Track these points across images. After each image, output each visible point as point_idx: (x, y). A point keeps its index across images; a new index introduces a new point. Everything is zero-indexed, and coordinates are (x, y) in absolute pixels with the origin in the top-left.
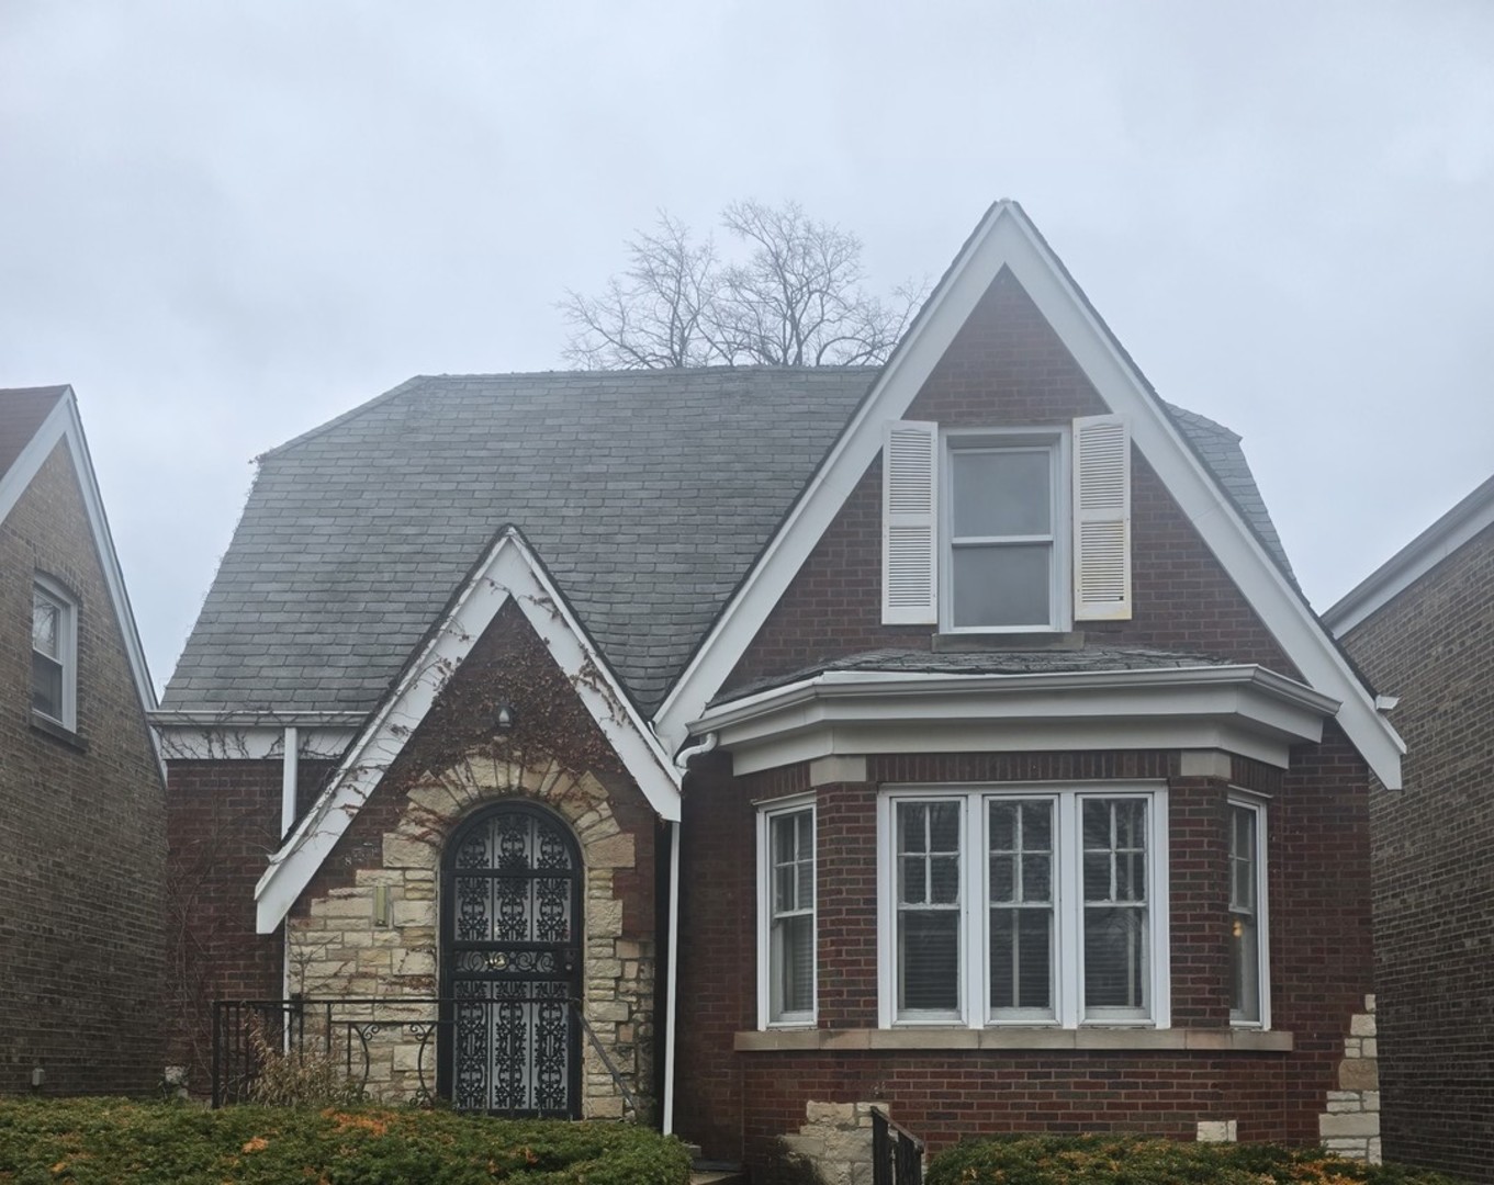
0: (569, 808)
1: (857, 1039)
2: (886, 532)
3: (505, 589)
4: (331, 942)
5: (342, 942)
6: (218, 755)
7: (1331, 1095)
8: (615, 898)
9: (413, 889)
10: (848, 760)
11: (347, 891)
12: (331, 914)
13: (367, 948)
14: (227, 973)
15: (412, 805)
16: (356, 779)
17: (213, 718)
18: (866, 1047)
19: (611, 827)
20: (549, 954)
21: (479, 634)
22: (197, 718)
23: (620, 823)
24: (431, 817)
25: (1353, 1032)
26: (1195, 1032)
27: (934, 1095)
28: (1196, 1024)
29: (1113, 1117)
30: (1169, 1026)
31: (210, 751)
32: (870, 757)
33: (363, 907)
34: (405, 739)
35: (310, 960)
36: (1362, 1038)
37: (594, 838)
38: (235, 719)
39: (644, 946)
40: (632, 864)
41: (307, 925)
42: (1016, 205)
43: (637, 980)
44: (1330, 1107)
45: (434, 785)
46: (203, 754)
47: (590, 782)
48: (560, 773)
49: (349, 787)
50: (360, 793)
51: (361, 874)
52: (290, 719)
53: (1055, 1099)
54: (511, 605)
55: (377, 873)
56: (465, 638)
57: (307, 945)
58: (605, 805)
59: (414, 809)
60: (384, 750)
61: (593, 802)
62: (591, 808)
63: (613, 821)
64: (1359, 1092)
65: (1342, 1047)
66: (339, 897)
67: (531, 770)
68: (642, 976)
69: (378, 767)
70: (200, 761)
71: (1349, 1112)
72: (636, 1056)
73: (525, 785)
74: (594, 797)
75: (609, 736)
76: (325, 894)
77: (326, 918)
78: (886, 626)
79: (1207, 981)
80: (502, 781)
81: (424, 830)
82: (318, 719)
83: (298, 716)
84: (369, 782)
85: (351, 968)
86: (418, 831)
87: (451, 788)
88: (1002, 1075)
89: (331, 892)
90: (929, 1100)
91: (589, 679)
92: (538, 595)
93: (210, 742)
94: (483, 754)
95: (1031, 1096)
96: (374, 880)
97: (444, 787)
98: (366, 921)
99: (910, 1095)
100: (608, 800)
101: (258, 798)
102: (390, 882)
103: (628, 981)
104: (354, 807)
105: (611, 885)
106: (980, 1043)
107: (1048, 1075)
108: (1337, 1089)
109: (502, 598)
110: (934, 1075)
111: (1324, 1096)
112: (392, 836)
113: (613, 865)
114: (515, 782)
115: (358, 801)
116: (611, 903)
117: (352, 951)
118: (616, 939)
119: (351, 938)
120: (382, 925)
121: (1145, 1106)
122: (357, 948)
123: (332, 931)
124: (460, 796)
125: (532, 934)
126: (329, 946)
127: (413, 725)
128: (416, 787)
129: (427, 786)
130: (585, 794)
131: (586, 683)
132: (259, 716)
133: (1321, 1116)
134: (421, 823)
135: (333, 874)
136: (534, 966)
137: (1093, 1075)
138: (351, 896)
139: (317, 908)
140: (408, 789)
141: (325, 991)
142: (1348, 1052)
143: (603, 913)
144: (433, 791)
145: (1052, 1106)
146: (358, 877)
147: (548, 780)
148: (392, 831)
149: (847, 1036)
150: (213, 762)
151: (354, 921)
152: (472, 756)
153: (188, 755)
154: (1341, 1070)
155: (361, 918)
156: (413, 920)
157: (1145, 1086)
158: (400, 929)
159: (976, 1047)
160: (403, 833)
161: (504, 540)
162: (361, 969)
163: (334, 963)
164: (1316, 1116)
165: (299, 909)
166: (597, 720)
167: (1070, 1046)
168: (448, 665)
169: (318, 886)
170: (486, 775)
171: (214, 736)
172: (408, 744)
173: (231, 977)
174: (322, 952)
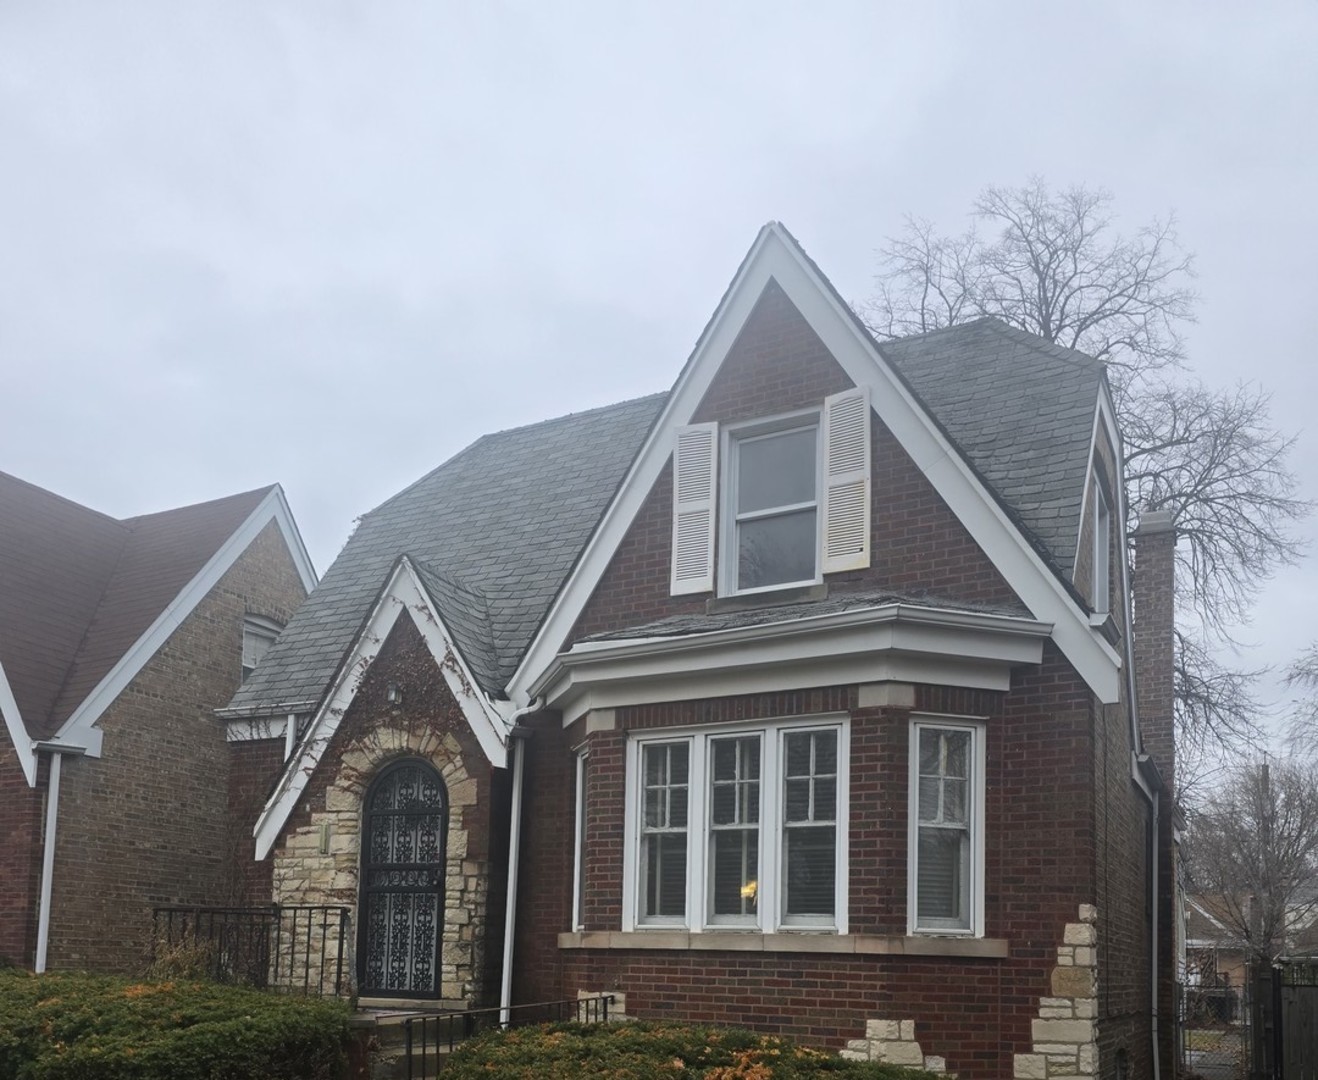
0: (437, 762)
1: (603, 940)
2: (676, 519)
3: (401, 602)
4: (296, 865)
5: (302, 866)
6: (256, 737)
7: (1044, 1001)
8: (463, 829)
9: (343, 826)
10: (602, 713)
11: (306, 829)
12: (298, 845)
13: (316, 870)
14: (256, 888)
15: (344, 765)
16: (312, 749)
17: (248, 712)
18: (606, 947)
19: (462, 774)
20: (425, 872)
21: (385, 638)
22: (240, 713)
23: (468, 771)
24: (355, 773)
25: (1066, 941)
26: (862, 938)
27: (658, 988)
28: (867, 930)
29: (795, 1012)
30: (847, 932)
31: (251, 734)
32: (617, 709)
33: (314, 840)
34: (341, 718)
35: (284, 879)
36: (1075, 946)
37: (452, 783)
38: (260, 711)
39: (481, 866)
40: (475, 802)
41: (284, 854)
42: (780, 224)
43: (476, 891)
44: (1042, 1012)
45: (357, 750)
46: (248, 738)
47: (450, 742)
48: (431, 735)
49: (308, 755)
50: (313, 758)
51: (315, 816)
52: (289, 708)
53: (749, 994)
54: (405, 613)
55: (324, 815)
56: (377, 641)
57: (284, 868)
58: (459, 758)
59: (345, 768)
60: (329, 727)
61: (452, 756)
62: (451, 761)
63: (463, 769)
64: (1072, 1000)
65: (1054, 955)
66: (302, 834)
67: (414, 735)
68: (479, 889)
69: (324, 739)
70: (246, 741)
71: (1060, 1018)
72: (472, 953)
73: (410, 746)
74: (452, 753)
75: (461, 705)
76: (295, 832)
77: (294, 848)
78: (674, 597)
79: (876, 891)
80: (397, 744)
81: (350, 782)
82: (303, 707)
83: (293, 706)
84: (322, 747)
85: (306, 884)
86: (346, 784)
87: (366, 751)
88: (709, 973)
89: (298, 830)
90: (653, 992)
91: (450, 663)
92: (420, 605)
93: (251, 728)
94: (384, 726)
95: (731, 991)
96: (322, 820)
97: (363, 751)
98: (315, 850)
99: (640, 987)
100: (461, 753)
101: (277, 765)
102: (330, 822)
103: (470, 892)
104: (309, 769)
105: (461, 819)
107: (744, 973)
108: (1050, 995)
109: (399, 608)
110: (658, 971)
111: (1037, 1002)
112: (332, 788)
113: (463, 803)
114: (404, 744)
115: (312, 764)
116: (460, 833)
117: (307, 872)
118: (462, 860)
119: (308, 862)
120: (324, 852)
121: (823, 1004)
122: (310, 870)
123: (297, 858)
124: (372, 757)
125: (415, 858)
126: (296, 869)
127: (345, 707)
128: (346, 752)
129: (353, 751)
130: (446, 750)
131: (448, 667)
132: (272, 708)
133: (1034, 1021)
134: (348, 778)
135: (298, 818)
136: (416, 881)
137: (781, 974)
138: (309, 832)
139: (290, 843)
140: (342, 754)
141: (291, 900)
142: (1061, 960)
143: (457, 841)
144: (357, 754)
145: (746, 1000)
146: (312, 819)
147: (424, 742)
148: (332, 785)
149: (593, 937)
150: (253, 741)
151: (309, 850)
152: (379, 727)
153: (240, 738)
154: (1054, 977)
155: (313, 848)
156: (341, 849)
157: (823, 985)
158: (334, 855)
159: (687, 948)
160: (338, 786)
161: (400, 566)
162: (312, 885)
163: (296, 881)
164: (1029, 1022)
165: (279, 842)
166: (454, 693)
167: (759, 949)
168: (366, 661)
169: (289, 828)
170: (389, 740)
171: (253, 724)
172: (342, 722)
173: (258, 890)
174: (291, 873)
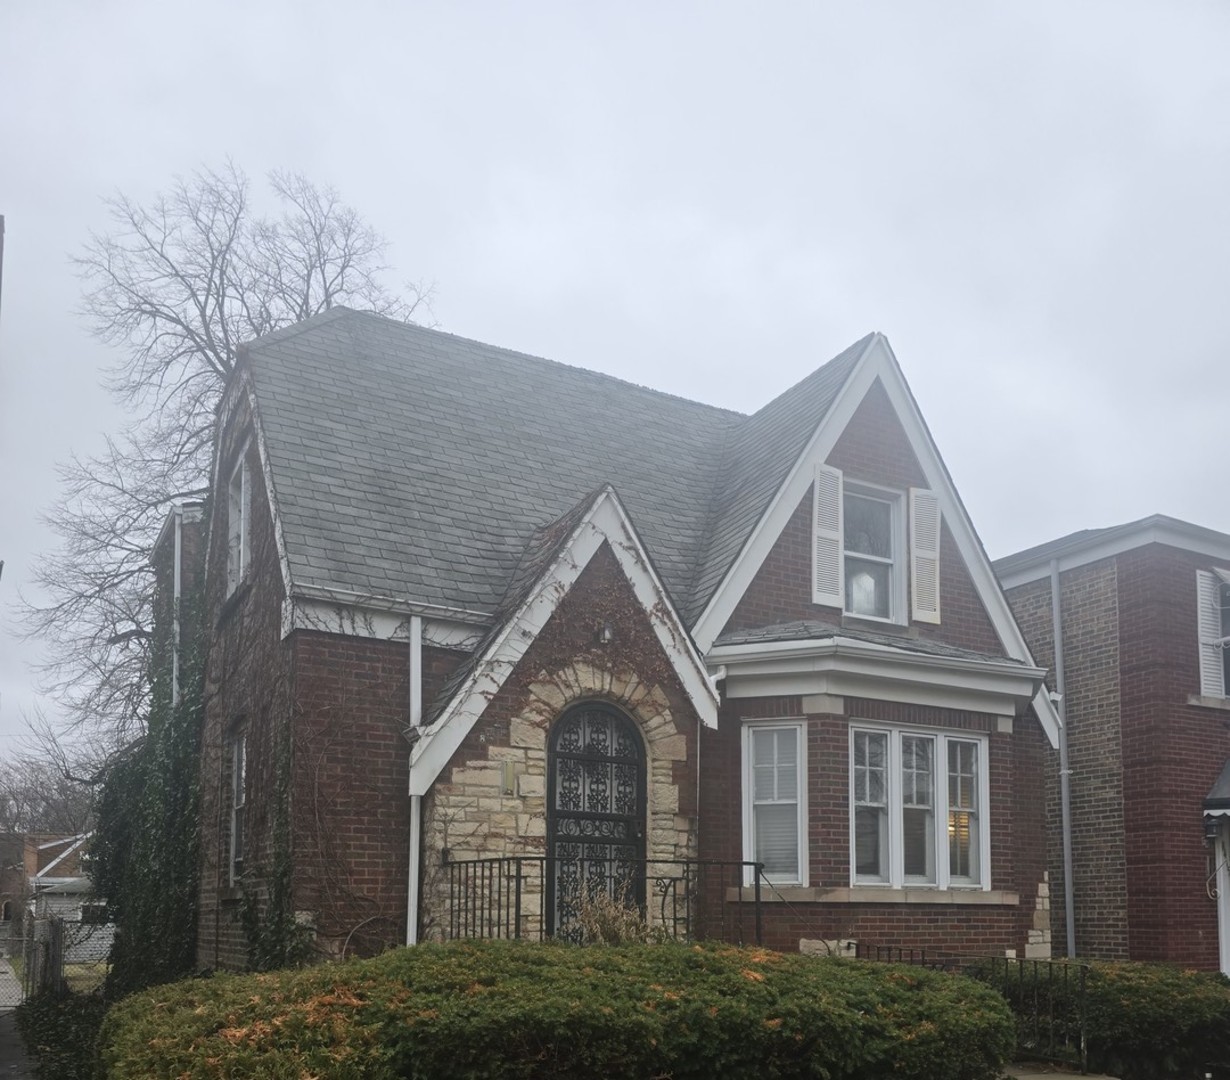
0: (642, 711)
1: (840, 896)
2: (815, 539)
3: (602, 533)
4: (469, 805)
5: (478, 807)
6: (348, 631)
7: (1031, 932)
8: (673, 783)
9: (534, 766)
10: (833, 699)
11: (481, 763)
12: (468, 781)
13: (497, 813)
14: (352, 827)
15: (532, 697)
16: (492, 670)
17: (353, 599)
18: (846, 901)
19: (671, 729)
20: (622, 824)
21: (584, 566)
22: (339, 596)
23: (677, 726)
24: (547, 708)
25: (1040, 894)
26: (1007, 893)
27: (881, 934)
28: (1005, 888)
29: (969, 948)
30: (990, 889)
31: (341, 626)
32: (846, 698)
33: (494, 778)
34: (530, 642)
35: (452, 820)
36: (1043, 897)
37: (661, 736)
38: (373, 602)
39: (692, 821)
40: (685, 759)
41: (450, 790)
43: (687, 847)
44: (1031, 940)
45: (550, 682)
46: (335, 629)
47: (658, 693)
48: (639, 684)
49: (487, 676)
50: (495, 682)
51: (492, 750)
52: (420, 609)
53: (941, 937)
54: (606, 546)
55: (505, 750)
56: (574, 567)
57: (450, 807)
58: (667, 712)
59: (536, 701)
60: (510, 648)
61: (660, 710)
62: (659, 714)
63: (672, 725)
64: (1042, 931)
65: (1035, 903)
66: (475, 768)
67: (619, 679)
68: (690, 844)
69: (509, 662)
70: (331, 635)
71: (1038, 943)
72: (688, 907)
73: (613, 690)
74: (661, 705)
75: (672, 660)
76: (464, 765)
77: (464, 785)
78: (815, 604)
79: (1010, 861)
80: (598, 686)
81: (542, 718)
82: (442, 613)
83: (427, 607)
84: (503, 674)
85: (485, 828)
86: (538, 718)
87: (562, 687)
88: (916, 921)
89: (468, 763)
90: (877, 938)
91: (660, 614)
92: (626, 543)
93: (341, 618)
94: (585, 662)
95: (929, 934)
96: (502, 756)
97: (557, 685)
98: (496, 789)
99: (869, 934)
100: (669, 708)
102: (515, 759)
103: (681, 847)
104: (491, 694)
105: (671, 773)
106: (906, 899)
107: (937, 921)
108: (1033, 929)
109: (600, 540)
110: (881, 920)
111: (1027, 933)
112: (519, 720)
113: (673, 758)
114: (607, 687)
115: (494, 689)
116: (671, 787)
117: (485, 815)
118: (675, 815)
119: (485, 803)
120: (508, 793)
121: (983, 941)
122: (489, 812)
123: (469, 796)
124: (568, 693)
125: (613, 808)
126: (468, 809)
127: (536, 631)
128: (536, 682)
129: (543, 683)
130: (655, 702)
131: (657, 616)
132: (394, 602)
133: (1027, 946)
134: (540, 713)
135: (471, 749)
136: (612, 833)
137: (959, 921)
138: (485, 768)
139: (457, 776)
140: (530, 683)
141: (465, 847)
142: (1039, 907)
143: (663, 793)
144: (549, 687)
145: (940, 941)
146: (490, 753)
147: (629, 688)
148: (517, 716)
149: (837, 893)
150: (343, 636)
151: (486, 789)
152: (578, 662)
153: (322, 627)
154: (1035, 918)
155: (492, 787)
156: (534, 792)
157: (983, 927)
158: (524, 798)
159: (903, 901)
160: (527, 719)
161: (604, 495)
162: (493, 830)
163: (472, 824)
164: (1024, 946)
165: (444, 777)
166: (665, 646)
167: (950, 901)
168: (562, 588)
169: (458, 759)
170: (587, 679)
171: (344, 614)
172: (531, 646)
173: (357, 830)
174: (461, 814)
